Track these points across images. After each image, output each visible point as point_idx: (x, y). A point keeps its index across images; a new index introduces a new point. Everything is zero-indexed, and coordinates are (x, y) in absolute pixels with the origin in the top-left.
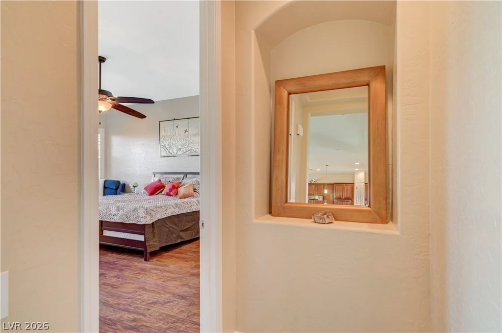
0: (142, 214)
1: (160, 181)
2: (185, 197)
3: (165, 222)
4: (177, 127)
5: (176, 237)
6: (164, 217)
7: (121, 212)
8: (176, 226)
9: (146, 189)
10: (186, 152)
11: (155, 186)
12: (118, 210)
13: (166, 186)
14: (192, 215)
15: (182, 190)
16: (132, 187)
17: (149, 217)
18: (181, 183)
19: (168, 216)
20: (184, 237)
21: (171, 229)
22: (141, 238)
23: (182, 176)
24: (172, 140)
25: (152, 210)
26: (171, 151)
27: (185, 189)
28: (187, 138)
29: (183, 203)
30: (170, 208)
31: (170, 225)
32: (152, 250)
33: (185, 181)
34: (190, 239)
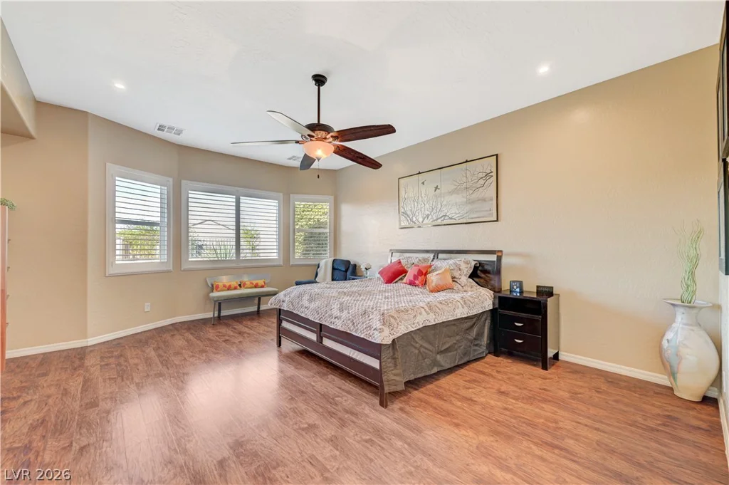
0: (376, 324)
1: (399, 263)
2: (438, 289)
3: (414, 339)
4: (423, 183)
5: (430, 365)
6: (413, 329)
7: (345, 314)
8: (430, 343)
9: (381, 273)
10: (437, 219)
11: (393, 270)
12: (341, 310)
13: (409, 271)
14: (454, 325)
15: (433, 278)
16: (363, 269)
17: (387, 331)
18: (431, 266)
19: (418, 327)
20: (443, 363)
21: (422, 350)
22: (374, 363)
23: (431, 256)
24: (416, 203)
25: (392, 317)
26: (414, 219)
27: (438, 277)
28: (439, 199)
29: (441, 303)
30: (420, 314)
31: (421, 342)
32: (393, 388)
33: (436, 263)
34: (453, 365)
